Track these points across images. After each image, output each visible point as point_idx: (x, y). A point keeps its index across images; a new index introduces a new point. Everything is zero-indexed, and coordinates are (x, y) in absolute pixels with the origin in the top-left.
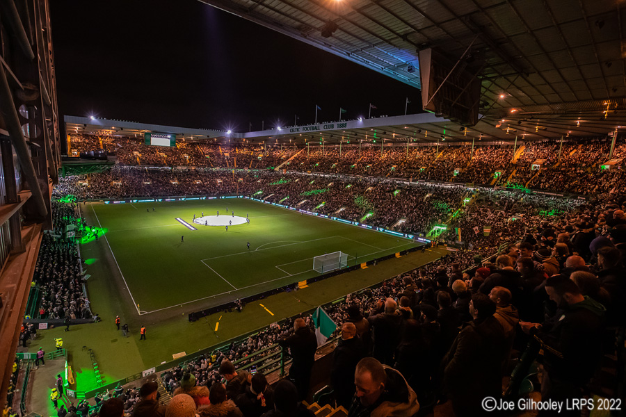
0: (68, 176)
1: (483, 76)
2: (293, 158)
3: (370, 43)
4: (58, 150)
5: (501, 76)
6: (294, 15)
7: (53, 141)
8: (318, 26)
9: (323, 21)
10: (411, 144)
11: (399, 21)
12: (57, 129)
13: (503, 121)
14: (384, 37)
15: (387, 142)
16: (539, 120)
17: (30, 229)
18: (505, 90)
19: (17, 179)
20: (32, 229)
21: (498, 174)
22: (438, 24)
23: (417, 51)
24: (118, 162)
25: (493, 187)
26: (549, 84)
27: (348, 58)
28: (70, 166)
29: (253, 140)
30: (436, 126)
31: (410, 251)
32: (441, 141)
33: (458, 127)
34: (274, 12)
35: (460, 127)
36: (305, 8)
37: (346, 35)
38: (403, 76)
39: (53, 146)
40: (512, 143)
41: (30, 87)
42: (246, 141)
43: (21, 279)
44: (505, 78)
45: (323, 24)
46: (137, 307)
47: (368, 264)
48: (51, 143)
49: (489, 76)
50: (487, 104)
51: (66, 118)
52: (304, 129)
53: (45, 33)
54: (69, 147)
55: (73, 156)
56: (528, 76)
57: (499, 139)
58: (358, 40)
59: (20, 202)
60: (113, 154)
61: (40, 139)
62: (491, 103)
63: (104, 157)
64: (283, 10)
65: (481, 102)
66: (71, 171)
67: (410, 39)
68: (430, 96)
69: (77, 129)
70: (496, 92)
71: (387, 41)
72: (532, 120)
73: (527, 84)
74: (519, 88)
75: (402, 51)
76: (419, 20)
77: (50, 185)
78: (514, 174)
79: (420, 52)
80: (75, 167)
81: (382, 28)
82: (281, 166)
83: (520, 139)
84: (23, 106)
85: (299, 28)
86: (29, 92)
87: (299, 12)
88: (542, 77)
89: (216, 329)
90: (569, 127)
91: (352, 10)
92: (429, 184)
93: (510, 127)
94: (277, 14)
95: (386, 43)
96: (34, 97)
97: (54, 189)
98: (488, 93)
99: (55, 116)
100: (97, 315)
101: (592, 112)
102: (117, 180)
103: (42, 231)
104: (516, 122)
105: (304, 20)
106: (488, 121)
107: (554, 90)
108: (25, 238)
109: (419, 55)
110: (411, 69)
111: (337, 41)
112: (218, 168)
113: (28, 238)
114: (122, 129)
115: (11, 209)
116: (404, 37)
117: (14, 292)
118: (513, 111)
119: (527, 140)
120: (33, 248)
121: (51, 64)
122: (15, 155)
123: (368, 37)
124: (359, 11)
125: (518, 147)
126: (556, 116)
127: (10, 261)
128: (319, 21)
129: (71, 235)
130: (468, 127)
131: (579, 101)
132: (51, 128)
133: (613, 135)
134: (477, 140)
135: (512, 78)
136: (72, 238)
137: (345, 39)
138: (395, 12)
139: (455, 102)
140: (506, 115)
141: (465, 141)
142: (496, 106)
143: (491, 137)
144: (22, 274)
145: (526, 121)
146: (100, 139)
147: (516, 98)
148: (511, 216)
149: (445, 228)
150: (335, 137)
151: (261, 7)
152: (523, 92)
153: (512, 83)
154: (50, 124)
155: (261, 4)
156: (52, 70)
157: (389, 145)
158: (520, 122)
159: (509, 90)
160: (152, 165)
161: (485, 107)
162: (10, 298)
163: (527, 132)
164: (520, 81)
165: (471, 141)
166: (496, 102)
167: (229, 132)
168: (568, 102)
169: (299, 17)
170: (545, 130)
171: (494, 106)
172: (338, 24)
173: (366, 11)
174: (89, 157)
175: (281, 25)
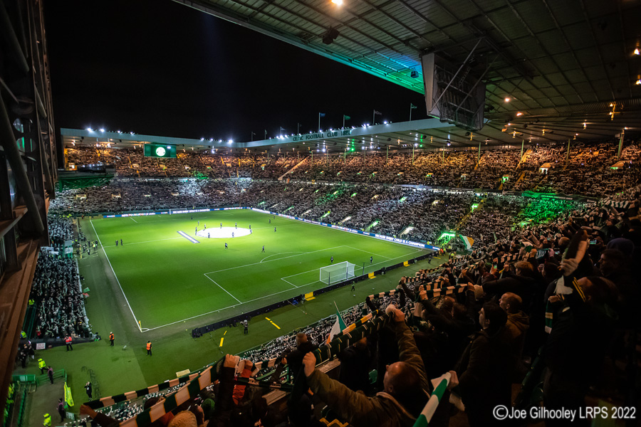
0: (65, 190)
1: (487, 80)
2: (296, 167)
3: (372, 49)
4: (54, 165)
5: (505, 79)
6: (294, 22)
7: (50, 155)
8: (319, 33)
9: (325, 27)
10: (417, 151)
11: (402, 26)
12: (54, 143)
13: (509, 124)
14: (386, 42)
15: (392, 149)
16: (545, 123)
17: (27, 245)
18: (510, 94)
19: (12, 194)
20: (28, 246)
21: (505, 179)
22: (441, 28)
23: (420, 56)
24: (117, 175)
25: (501, 192)
26: (554, 87)
27: (350, 64)
28: (68, 180)
29: (255, 149)
30: (442, 131)
31: (419, 259)
32: (447, 147)
33: (463, 132)
34: (273, 19)
35: (466, 132)
36: (306, 15)
37: (348, 41)
38: (406, 82)
39: (50, 160)
40: (519, 147)
41: (25, 101)
42: (248, 151)
43: (17, 298)
44: (510, 82)
45: (324, 30)
46: (138, 323)
47: (376, 273)
48: (47, 157)
49: (493, 80)
50: (492, 108)
51: (64, 131)
52: (307, 137)
53: (40, 45)
54: (66, 160)
55: (71, 170)
56: (533, 79)
57: (506, 143)
58: (360, 46)
59: (15, 218)
60: (112, 166)
61: (37, 153)
62: (496, 106)
63: (103, 170)
64: (284, 18)
65: (486, 107)
66: (68, 185)
67: (412, 44)
68: (434, 101)
69: (74, 142)
70: (501, 96)
71: (389, 47)
72: (538, 123)
73: (531, 87)
74: (524, 91)
75: (404, 56)
76: (420, 25)
77: (47, 200)
78: (522, 178)
79: (424, 57)
80: (71, 180)
81: (384, 33)
82: (284, 175)
83: (527, 142)
84: (18, 120)
85: (299, 35)
86: (25, 106)
87: (300, 19)
88: (546, 79)
89: (221, 345)
90: (576, 130)
91: (352, 16)
92: (436, 191)
93: (516, 131)
94: (277, 22)
95: (388, 49)
96: (29, 110)
97: (51, 205)
98: (493, 97)
99: (51, 129)
100: (97, 333)
101: (598, 114)
102: (116, 193)
103: (39, 248)
104: (522, 126)
105: (304, 27)
106: (495, 126)
107: (559, 92)
108: (21, 254)
109: (422, 60)
110: (415, 75)
111: (339, 48)
112: (220, 179)
113: (25, 255)
114: (120, 141)
115: (6, 226)
116: (407, 42)
117: (10, 311)
118: (519, 114)
119: (533, 144)
120: (30, 266)
121: (46, 76)
122: (9, 170)
123: (370, 43)
124: (360, 16)
125: (525, 150)
126: (563, 119)
127: (5, 280)
128: (320, 28)
129: (69, 250)
130: (474, 131)
131: (585, 103)
132: (47, 141)
133: (620, 136)
134: (483, 144)
135: (516, 82)
136: (70, 254)
137: (347, 45)
138: (396, 17)
139: (459, 107)
140: (511, 118)
141: (471, 146)
142: (501, 109)
143: (497, 142)
144: (18, 292)
145: (532, 124)
146: (98, 151)
147: (522, 101)
148: (520, 221)
149: (453, 235)
150: (339, 145)
151: (260, 14)
152: (529, 95)
153: (517, 87)
154: (46, 138)
155: (261, 11)
156: (48, 81)
157: (395, 151)
158: (526, 126)
159: (513, 94)
160: (152, 177)
161: (491, 111)
162: (5, 318)
163: (534, 135)
164: (524, 84)
165: (477, 146)
166: (501, 105)
167: (230, 142)
168: (575, 104)
169: (300, 24)
170: (551, 133)
171: (499, 110)
172: (339, 30)
173: (367, 17)
174: (86, 170)
175: (282, 33)
